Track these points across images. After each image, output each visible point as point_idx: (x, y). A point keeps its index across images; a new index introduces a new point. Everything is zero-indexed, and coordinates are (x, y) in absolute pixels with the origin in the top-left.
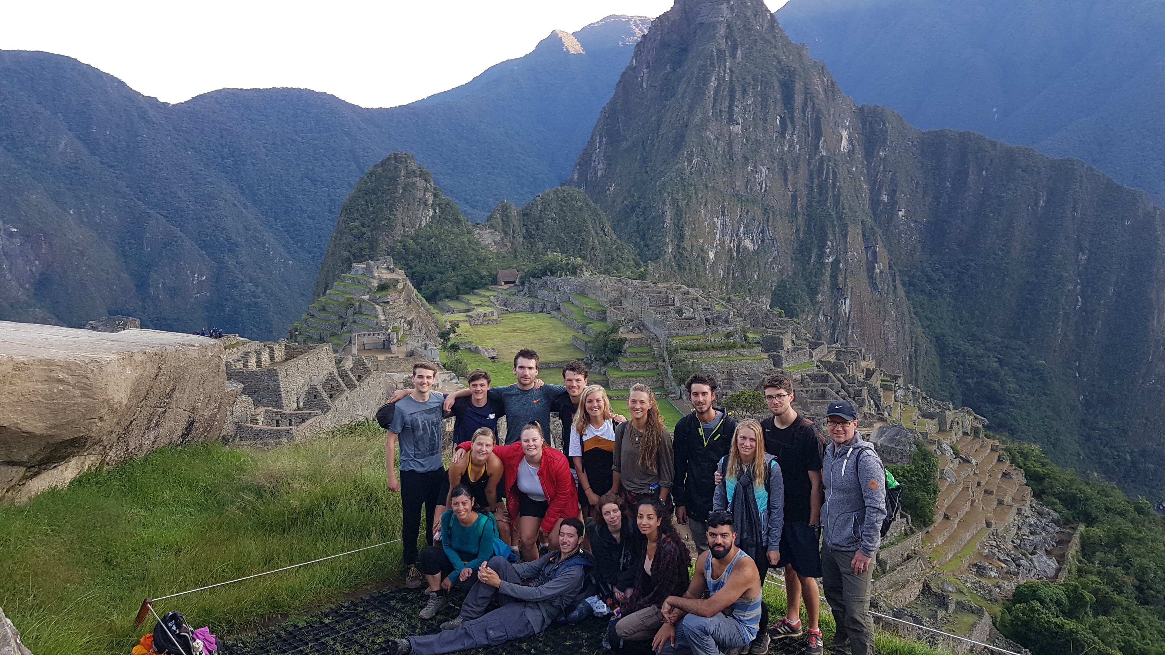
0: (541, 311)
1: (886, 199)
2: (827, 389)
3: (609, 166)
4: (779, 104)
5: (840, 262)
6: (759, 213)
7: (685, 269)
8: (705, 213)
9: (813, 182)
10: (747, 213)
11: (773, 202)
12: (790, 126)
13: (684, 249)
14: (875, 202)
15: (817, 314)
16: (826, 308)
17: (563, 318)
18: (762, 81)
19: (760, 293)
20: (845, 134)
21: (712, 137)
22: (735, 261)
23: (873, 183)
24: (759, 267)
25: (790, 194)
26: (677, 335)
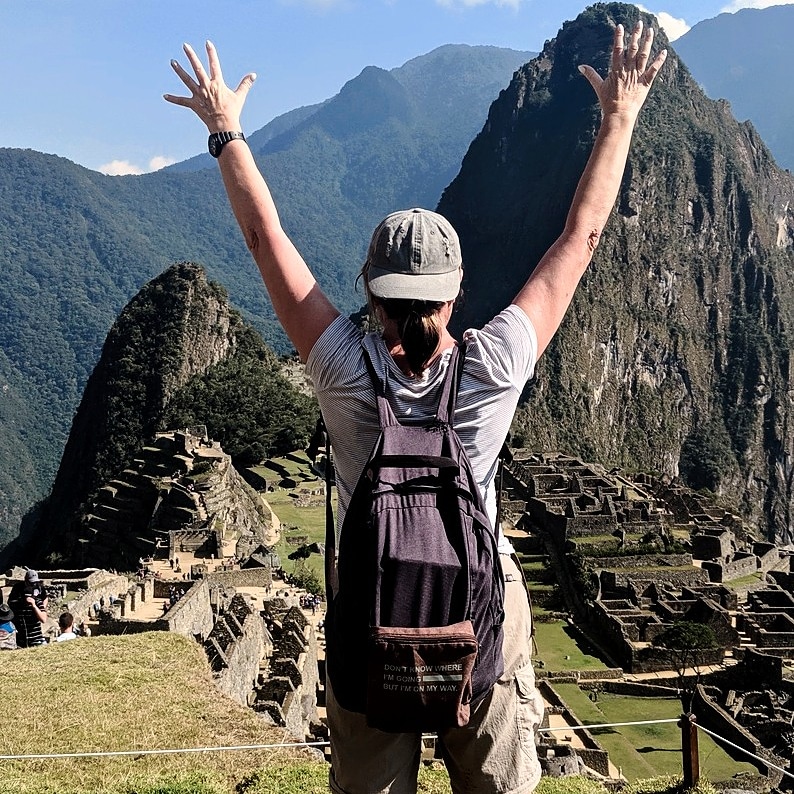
2: (784, 614)
4: (692, 185)
5: (777, 404)
6: (664, 336)
7: (561, 416)
8: (589, 338)
9: (739, 292)
10: (647, 337)
11: (684, 321)
12: (706, 214)
13: (562, 389)
15: (746, 477)
16: (759, 468)
18: (668, 155)
20: (782, 223)
22: (629, 402)
24: (663, 410)
25: (707, 309)
26: (580, 535)
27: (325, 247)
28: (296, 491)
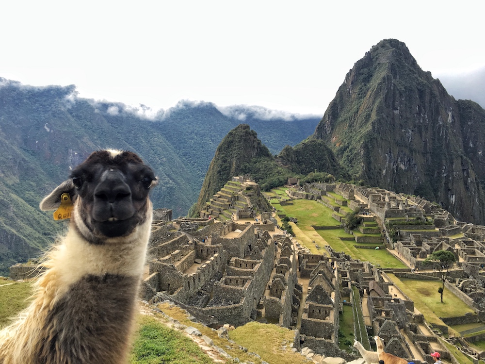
0: (312, 199)
1: (471, 145)
2: (476, 250)
4: (418, 100)
5: (449, 177)
7: (372, 179)
9: (435, 137)
10: (402, 152)
11: (415, 147)
12: (423, 110)
13: (371, 168)
14: (466, 147)
16: (443, 199)
17: (324, 204)
18: (409, 90)
20: (450, 114)
21: (384, 116)
22: (395, 175)
23: (465, 138)
24: (408, 178)
25: (423, 143)
26: (390, 217)
28: (281, 200)
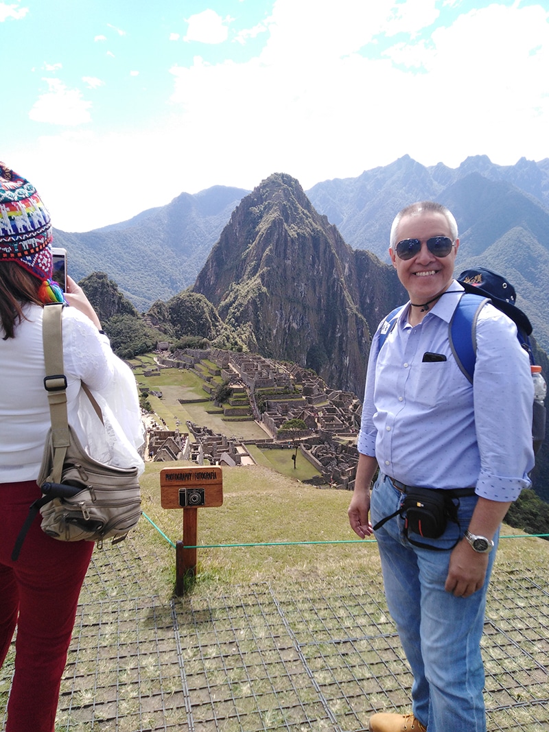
0: (183, 368)
1: (368, 301)
2: (335, 416)
3: (217, 278)
4: (312, 249)
5: (343, 337)
6: (300, 309)
8: (271, 308)
9: (329, 292)
10: (294, 308)
11: (308, 303)
14: (362, 303)
15: (331, 365)
16: (336, 361)
17: (196, 373)
19: (301, 353)
20: (347, 265)
22: (287, 335)
23: (362, 292)
24: (300, 338)
25: (317, 298)
26: (259, 387)
27: (164, 267)
28: (146, 370)
